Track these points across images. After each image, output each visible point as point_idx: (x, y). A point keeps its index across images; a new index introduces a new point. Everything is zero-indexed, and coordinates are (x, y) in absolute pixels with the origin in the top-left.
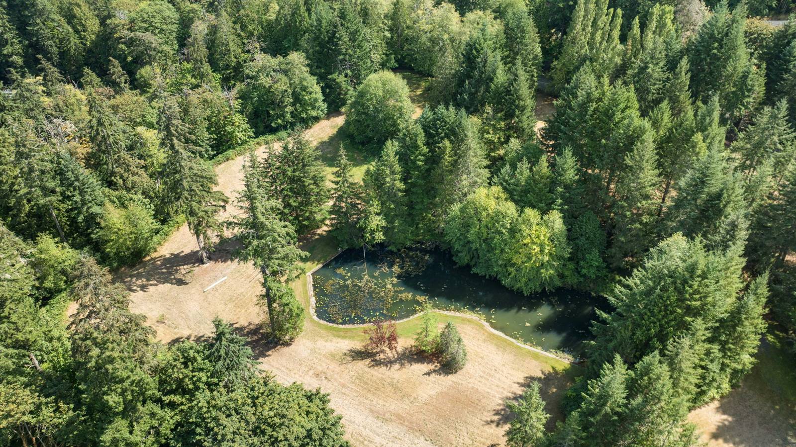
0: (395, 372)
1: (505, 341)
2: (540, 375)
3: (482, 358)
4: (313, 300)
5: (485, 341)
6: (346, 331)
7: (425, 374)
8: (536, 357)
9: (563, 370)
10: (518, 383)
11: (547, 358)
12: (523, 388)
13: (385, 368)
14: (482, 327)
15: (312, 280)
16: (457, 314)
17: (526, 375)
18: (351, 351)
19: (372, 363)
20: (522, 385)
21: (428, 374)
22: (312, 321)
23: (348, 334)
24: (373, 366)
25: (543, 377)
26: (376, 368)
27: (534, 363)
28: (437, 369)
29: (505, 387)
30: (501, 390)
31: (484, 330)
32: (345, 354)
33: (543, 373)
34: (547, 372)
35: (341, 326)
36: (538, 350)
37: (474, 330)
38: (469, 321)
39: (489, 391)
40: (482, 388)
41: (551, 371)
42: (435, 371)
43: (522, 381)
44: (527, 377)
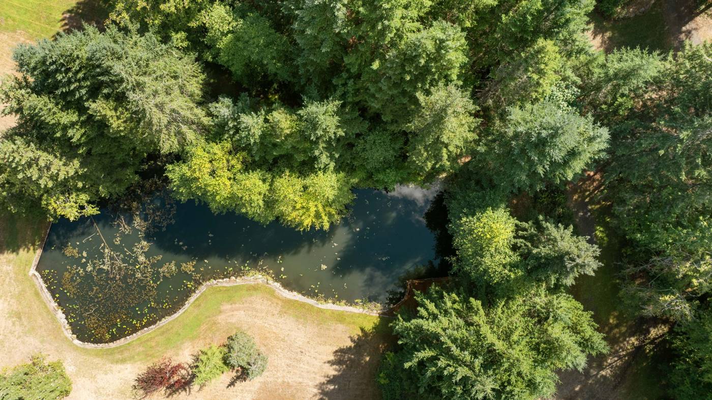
0: (197, 394)
1: (303, 305)
2: (349, 344)
3: (283, 340)
4: (60, 315)
5: (281, 314)
6: (120, 350)
7: (229, 385)
8: (340, 318)
9: (374, 328)
10: (329, 362)
11: (353, 315)
12: (335, 367)
13: (184, 393)
14: (272, 293)
15: (41, 280)
16: (239, 281)
17: (336, 349)
18: (138, 380)
19: (168, 392)
20: (332, 363)
21: (232, 384)
22: (76, 348)
23: (126, 354)
24: (170, 394)
25: (353, 345)
26: (175, 396)
27: (341, 327)
28: (239, 374)
29: (316, 370)
30: (313, 375)
31: (276, 297)
32: (135, 387)
33: (352, 340)
34: (356, 338)
35: (112, 345)
36: (342, 307)
37: (265, 302)
38: (255, 288)
39: (301, 380)
40: (292, 379)
41: (360, 334)
42: (238, 378)
43: (332, 358)
44: (336, 352)
